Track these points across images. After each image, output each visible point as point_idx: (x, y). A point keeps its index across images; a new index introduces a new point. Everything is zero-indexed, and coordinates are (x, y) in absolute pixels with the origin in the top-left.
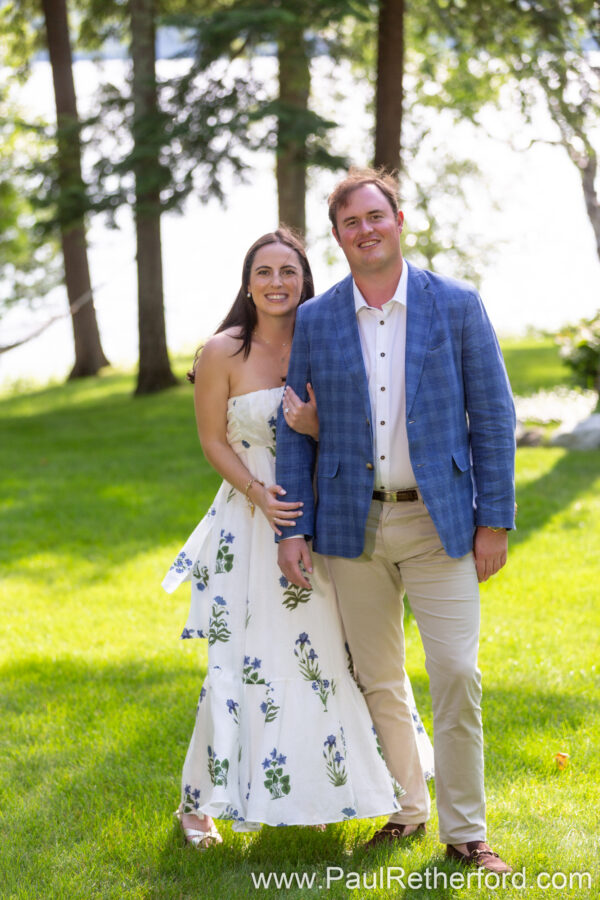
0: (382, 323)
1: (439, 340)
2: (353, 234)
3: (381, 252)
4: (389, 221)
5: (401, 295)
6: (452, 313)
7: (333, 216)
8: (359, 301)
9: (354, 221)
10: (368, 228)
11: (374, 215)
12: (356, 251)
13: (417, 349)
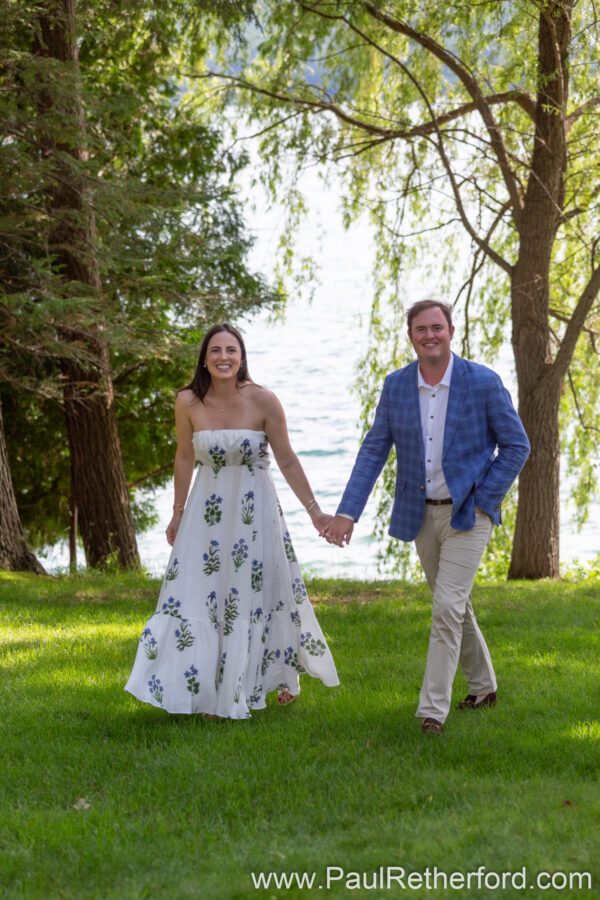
0: (434, 396)
1: (468, 411)
2: (420, 336)
3: (437, 352)
4: (444, 332)
5: (446, 381)
6: (478, 393)
7: (410, 324)
8: (421, 382)
9: (422, 328)
10: (431, 334)
11: (437, 327)
12: (421, 348)
13: (453, 416)
